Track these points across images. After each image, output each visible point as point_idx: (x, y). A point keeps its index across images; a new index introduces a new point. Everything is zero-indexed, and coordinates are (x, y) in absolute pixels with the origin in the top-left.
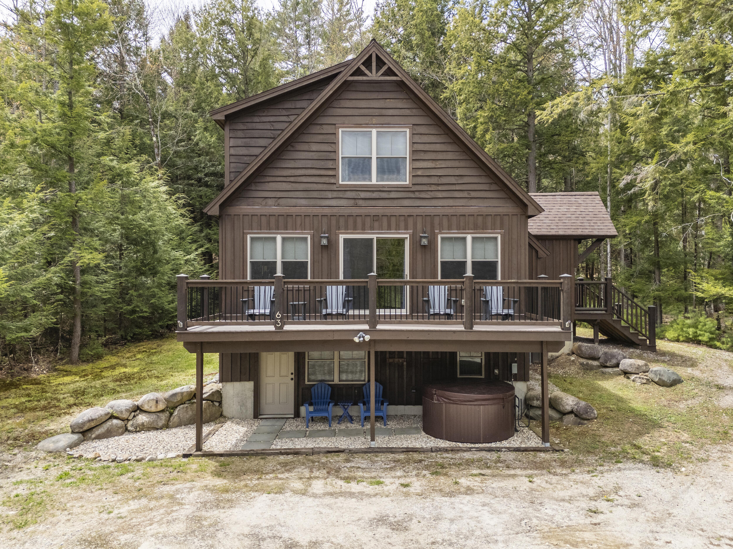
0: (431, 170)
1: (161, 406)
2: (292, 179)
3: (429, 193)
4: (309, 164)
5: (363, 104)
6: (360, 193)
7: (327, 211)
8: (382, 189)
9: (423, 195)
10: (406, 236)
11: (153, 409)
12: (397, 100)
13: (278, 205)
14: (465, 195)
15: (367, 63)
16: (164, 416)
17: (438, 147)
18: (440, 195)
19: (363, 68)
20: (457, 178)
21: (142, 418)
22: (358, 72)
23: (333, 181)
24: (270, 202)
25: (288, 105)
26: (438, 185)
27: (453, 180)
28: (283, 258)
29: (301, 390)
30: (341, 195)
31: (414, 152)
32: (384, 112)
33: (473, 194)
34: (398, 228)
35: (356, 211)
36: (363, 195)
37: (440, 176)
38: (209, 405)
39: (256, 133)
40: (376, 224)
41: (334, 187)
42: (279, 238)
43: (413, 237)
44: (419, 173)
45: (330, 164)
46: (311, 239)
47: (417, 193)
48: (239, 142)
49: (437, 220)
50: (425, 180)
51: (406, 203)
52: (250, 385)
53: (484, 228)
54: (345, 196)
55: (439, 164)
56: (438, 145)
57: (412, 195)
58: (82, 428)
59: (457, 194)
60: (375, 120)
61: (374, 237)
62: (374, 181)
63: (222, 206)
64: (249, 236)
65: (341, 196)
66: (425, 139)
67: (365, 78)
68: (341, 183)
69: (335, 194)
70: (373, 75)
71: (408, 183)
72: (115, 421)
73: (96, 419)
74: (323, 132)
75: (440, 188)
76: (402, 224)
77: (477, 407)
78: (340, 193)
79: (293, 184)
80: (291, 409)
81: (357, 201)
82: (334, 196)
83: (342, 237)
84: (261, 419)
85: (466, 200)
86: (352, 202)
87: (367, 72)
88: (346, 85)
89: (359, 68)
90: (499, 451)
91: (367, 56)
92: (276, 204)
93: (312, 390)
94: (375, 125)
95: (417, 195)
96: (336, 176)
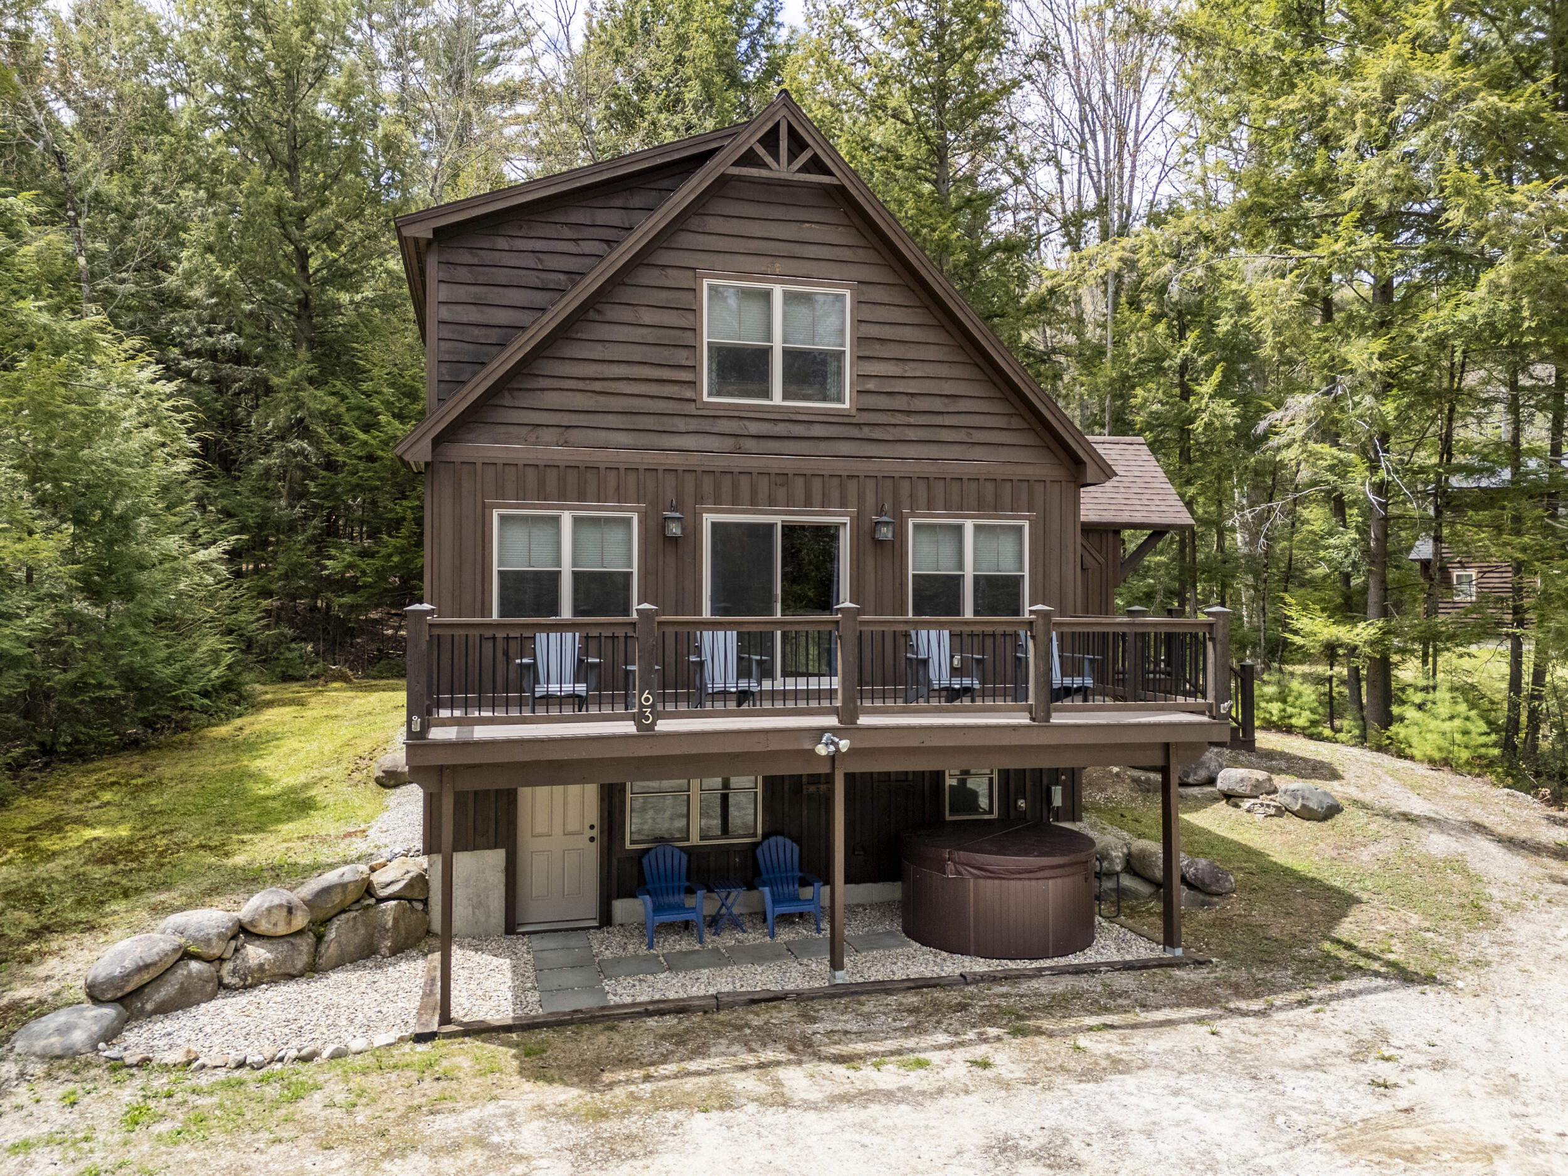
0: (893, 381)
1: (300, 921)
2: (598, 386)
3: (891, 429)
4: (638, 353)
5: (755, 229)
6: (747, 423)
7: (675, 460)
8: (794, 417)
9: (878, 434)
10: (842, 519)
11: (282, 930)
12: (823, 227)
13: (566, 443)
14: (961, 436)
15: (770, 140)
17: (908, 333)
18: (911, 434)
19: (761, 151)
20: (946, 400)
21: (256, 954)
22: (749, 159)
23: (688, 393)
24: (546, 435)
25: (578, 216)
26: (909, 413)
27: (937, 405)
28: (574, 565)
29: (615, 861)
30: (705, 425)
31: (860, 340)
32: (798, 250)
33: (978, 436)
34: (826, 502)
35: (738, 462)
36: (754, 428)
37: (912, 395)
38: (404, 910)
39: (501, 276)
40: (782, 493)
41: (691, 409)
42: (567, 518)
43: (857, 522)
44: (871, 385)
45: (682, 357)
46: (640, 522)
47: (866, 429)
48: (462, 293)
49: (905, 488)
50: (883, 402)
51: (845, 448)
52: (496, 857)
53: (996, 507)
54: (716, 430)
55: (910, 370)
56: (909, 328)
57: (855, 432)
58: (121, 988)
59: (945, 435)
60: (779, 266)
61: (778, 520)
62: (777, 400)
63: (437, 442)
64: (495, 513)
65: (708, 429)
66: (883, 314)
67: (764, 173)
68: (706, 398)
69: (694, 425)
70: (783, 169)
71: (847, 405)
72: (195, 965)
73: (154, 964)
74: (668, 284)
75: (912, 420)
76: (835, 494)
77: (1041, 882)
78: (704, 422)
79: (601, 398)
80: (589, 908)
81: (742, 441)
82: (692, 428)
83: (708, 519)
84: (524, 934)
85: (964, 447)
86: (729, 443)
87: (769, 160)
88: (725, 185)
89: (751, 149)
90: (1094, 972)
91: (770, 125)
92: (561, 441)
93: (645, 861)
94: (780, 277)
95: (866, 432)
96: (693, 384)
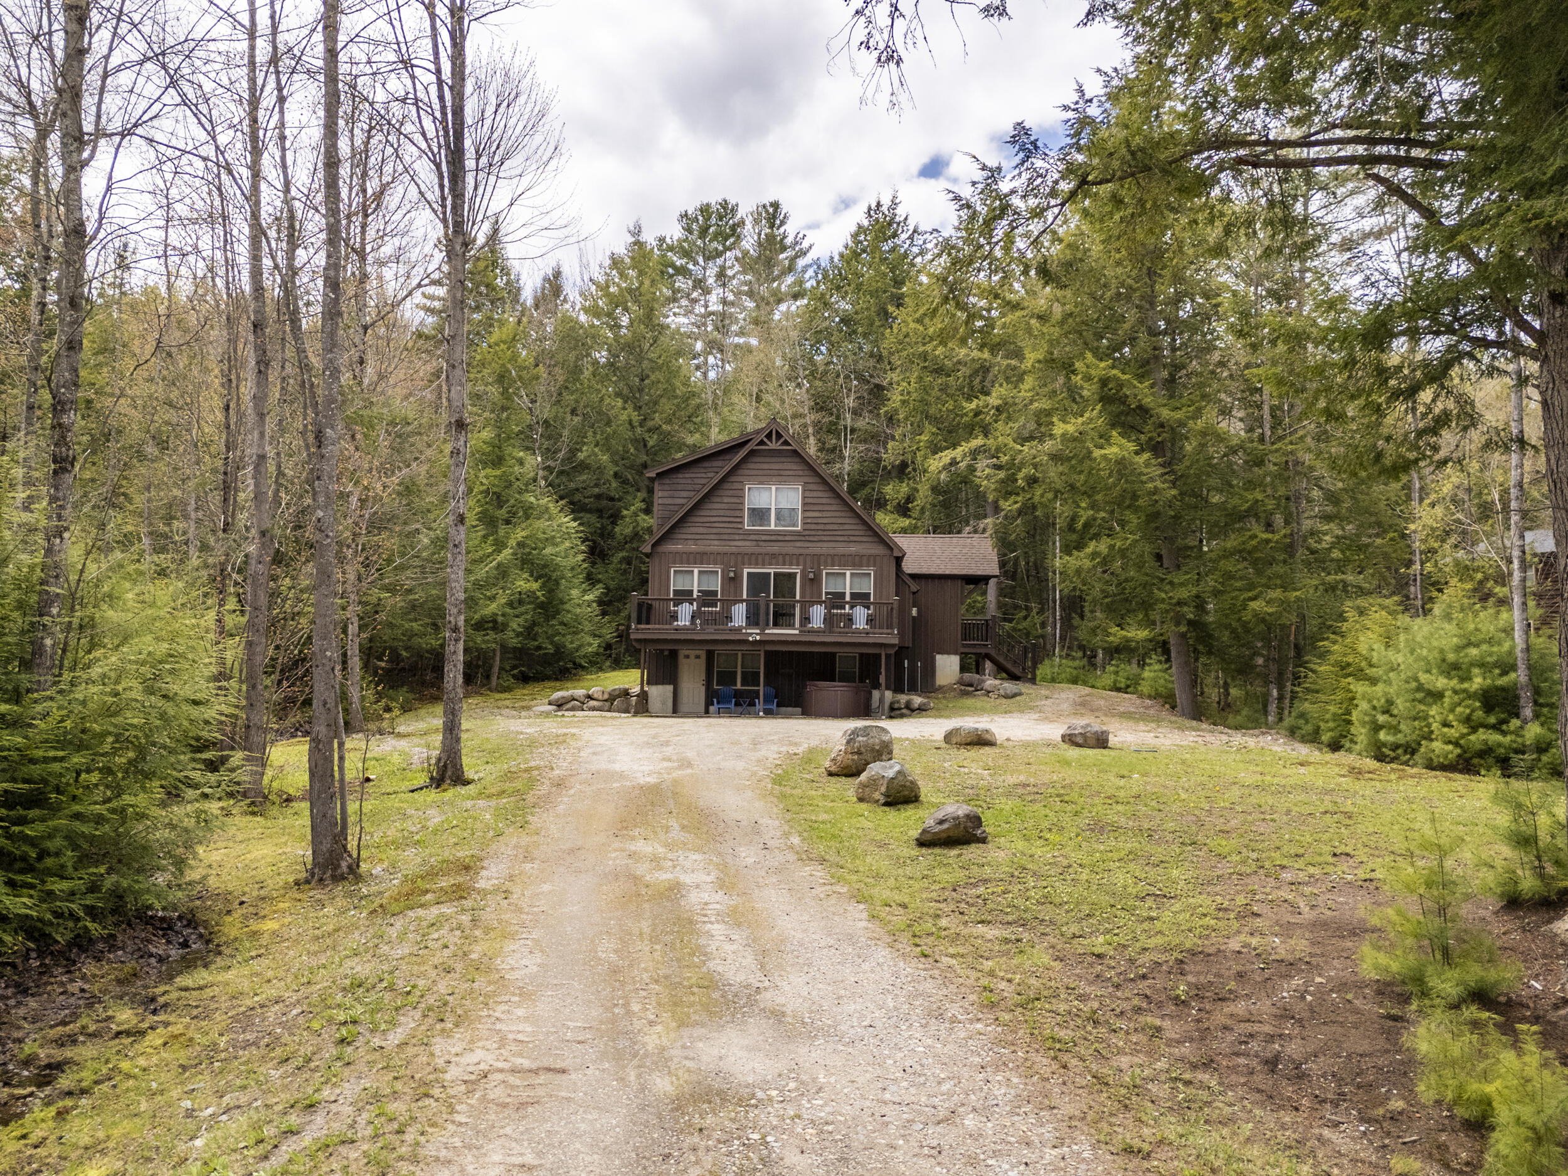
0: (818, 519)
1: (606, 696)
2: (708, 525)
3: (817, 537)
4: (722, 513)
5: (765, 466)
6: (761, 536)
7: (734, 550)
8: (779, 533)
9: (812, 539)
10: (797, 570)
11: (600, 698)
12: (789, 464)
13: (697, 545)
14: (846, 539)
15: (769, 436)
16: (608, 704)
17: (824, 501)
18: (825, 538)
19: (765, 439)
20: (838, 525)
21: (592, 703)
22: (762, 443)
23: (739, 526)
24: (690, 542)
25: (706, 464)
26: (824, 530)
27: (836, 527)
28: (698, 587)
29: (710, 693)
30: (746, 537)
31: (804, 504)
32: (781, 473)
33: (852, 539)
34: (791, 564)
35: (757, 550)
36: (763, 538)
37: (826, 524)
39: (680, 487)
40: (774, 561)
41: (740, 532)
42: (696, 571)
43: (803, 572)
44: (809, 521)
45: (738, 513)
46: (721, 572)
47: (807, 537)
48: (666, 494)
49: (822, 559)
50: (813, 527)
51: (798, 544)
52: (670, 688)
53: (860, 565)
54: (749, 539)
55: (825, 514)
56: (822, 499)
57: (803, 538)
58: (558, 702)
59: (839, 538)
60: (774, 479)
61: (772, 571)
62: (773, 527)
63: (653, 546)
64: (672, 569)
66: (815, 494)
67: (767, 447)
68: (746, 528)
70: (773, 445)
71: (799, 529)
72: (576, 702)
73: (566, 697)
74: (734, 488)
75: (825, 533)
76: (795, 562)
77: (836, 692)
79: (709, 529)
80: (702, 709)
81: (759, 542)
82: (740, 538)
83: (746, 571)
85: (846, 543)
86: (754, 543)
87: (768, 442)
88: (752, 453)
89: (762, 439)
91: (769, 430)
92: (695, 544)
93: (719, 693)
94: (774, 483)
96: (742, 523)
